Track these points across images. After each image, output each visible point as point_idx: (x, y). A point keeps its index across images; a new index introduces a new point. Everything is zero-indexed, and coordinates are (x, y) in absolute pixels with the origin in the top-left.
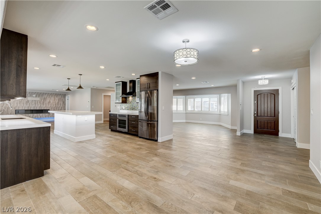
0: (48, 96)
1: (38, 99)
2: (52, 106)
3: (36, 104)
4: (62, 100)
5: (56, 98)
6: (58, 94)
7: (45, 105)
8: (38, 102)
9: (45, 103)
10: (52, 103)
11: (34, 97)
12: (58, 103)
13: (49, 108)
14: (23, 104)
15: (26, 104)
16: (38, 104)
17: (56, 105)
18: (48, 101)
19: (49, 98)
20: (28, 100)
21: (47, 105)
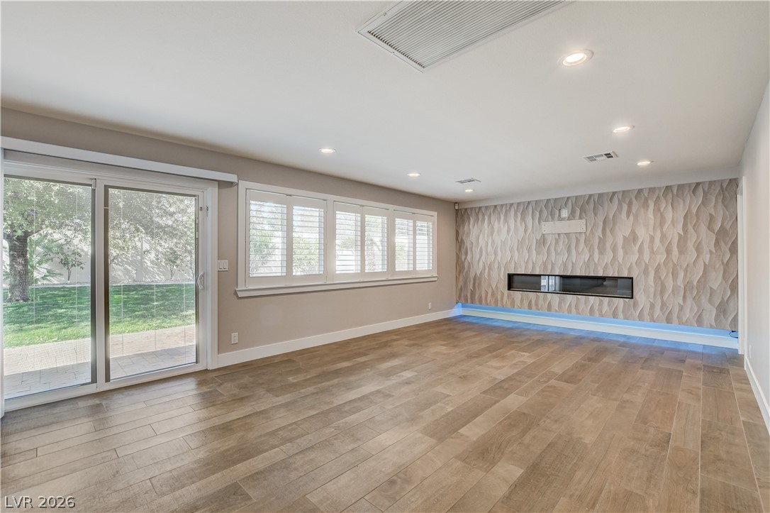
0: (625, 207)
1: (578, 226)
2: (646, 257)
3: (574, 252)
4: (712, 219)
5: (669, 215)
6: (681, 187)
7: (609, 256)
8: (578, 240)
9: (608, 245)
10: (646, 246)
11: (563, 219)
12: (683, 239)
13: (630, 269)
14: (529, 250)
15: (538, 253)
16: (580, 250)
17: (668, 251)
18: (627, 234)
19: (631, 217)
20: (543, 235)
21: (620, 252)
